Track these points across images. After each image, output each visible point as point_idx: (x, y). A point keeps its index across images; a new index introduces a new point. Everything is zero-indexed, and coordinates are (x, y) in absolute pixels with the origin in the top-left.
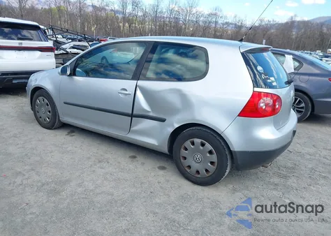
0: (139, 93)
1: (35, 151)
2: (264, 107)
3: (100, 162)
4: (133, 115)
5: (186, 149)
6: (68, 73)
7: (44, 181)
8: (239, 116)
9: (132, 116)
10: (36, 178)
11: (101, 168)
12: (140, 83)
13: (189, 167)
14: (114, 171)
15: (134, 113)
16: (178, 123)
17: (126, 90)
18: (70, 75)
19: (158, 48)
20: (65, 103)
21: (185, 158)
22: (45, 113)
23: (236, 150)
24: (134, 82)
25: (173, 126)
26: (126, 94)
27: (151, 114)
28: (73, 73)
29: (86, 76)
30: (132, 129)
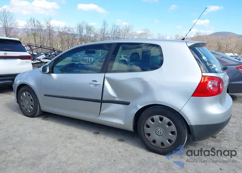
0: (107, 83)
1: (16, 134)
2: (212, 88)
3: (70, 138)
4: (103, 101)
5: (148, 127)
6: (48, 71)
7: (23, 158)
8: (192, 96)
9: (101, 101)
10: (17, 155)
11: (71, 143)
12: (107, 75)
13: (154, 141)
14: (82, 145)
15: (103, 99)
16: (141, 105)
17: (96, 81)
18: (49, 73)
19: (121, 48)
20: (45, 95)
21: (149, 135)
22: (28, 105)
23: (192, 124)
24: (103, 75)
25: (137, 107)
26: (96, 85)
27: (117, 99)
28: (52, 71)
29: (62, 73)
30: (102, 112)
